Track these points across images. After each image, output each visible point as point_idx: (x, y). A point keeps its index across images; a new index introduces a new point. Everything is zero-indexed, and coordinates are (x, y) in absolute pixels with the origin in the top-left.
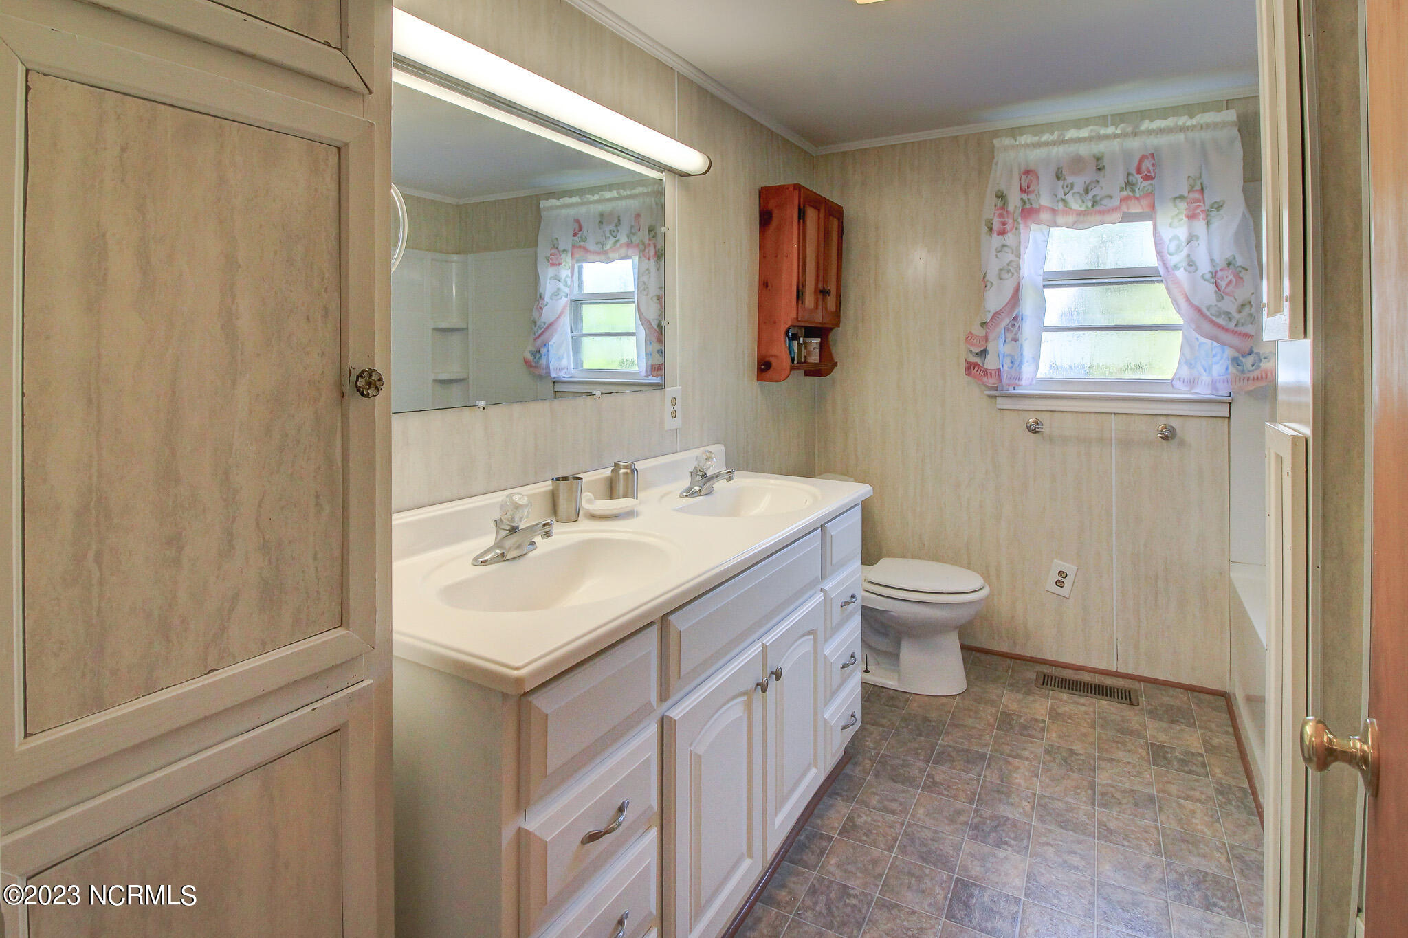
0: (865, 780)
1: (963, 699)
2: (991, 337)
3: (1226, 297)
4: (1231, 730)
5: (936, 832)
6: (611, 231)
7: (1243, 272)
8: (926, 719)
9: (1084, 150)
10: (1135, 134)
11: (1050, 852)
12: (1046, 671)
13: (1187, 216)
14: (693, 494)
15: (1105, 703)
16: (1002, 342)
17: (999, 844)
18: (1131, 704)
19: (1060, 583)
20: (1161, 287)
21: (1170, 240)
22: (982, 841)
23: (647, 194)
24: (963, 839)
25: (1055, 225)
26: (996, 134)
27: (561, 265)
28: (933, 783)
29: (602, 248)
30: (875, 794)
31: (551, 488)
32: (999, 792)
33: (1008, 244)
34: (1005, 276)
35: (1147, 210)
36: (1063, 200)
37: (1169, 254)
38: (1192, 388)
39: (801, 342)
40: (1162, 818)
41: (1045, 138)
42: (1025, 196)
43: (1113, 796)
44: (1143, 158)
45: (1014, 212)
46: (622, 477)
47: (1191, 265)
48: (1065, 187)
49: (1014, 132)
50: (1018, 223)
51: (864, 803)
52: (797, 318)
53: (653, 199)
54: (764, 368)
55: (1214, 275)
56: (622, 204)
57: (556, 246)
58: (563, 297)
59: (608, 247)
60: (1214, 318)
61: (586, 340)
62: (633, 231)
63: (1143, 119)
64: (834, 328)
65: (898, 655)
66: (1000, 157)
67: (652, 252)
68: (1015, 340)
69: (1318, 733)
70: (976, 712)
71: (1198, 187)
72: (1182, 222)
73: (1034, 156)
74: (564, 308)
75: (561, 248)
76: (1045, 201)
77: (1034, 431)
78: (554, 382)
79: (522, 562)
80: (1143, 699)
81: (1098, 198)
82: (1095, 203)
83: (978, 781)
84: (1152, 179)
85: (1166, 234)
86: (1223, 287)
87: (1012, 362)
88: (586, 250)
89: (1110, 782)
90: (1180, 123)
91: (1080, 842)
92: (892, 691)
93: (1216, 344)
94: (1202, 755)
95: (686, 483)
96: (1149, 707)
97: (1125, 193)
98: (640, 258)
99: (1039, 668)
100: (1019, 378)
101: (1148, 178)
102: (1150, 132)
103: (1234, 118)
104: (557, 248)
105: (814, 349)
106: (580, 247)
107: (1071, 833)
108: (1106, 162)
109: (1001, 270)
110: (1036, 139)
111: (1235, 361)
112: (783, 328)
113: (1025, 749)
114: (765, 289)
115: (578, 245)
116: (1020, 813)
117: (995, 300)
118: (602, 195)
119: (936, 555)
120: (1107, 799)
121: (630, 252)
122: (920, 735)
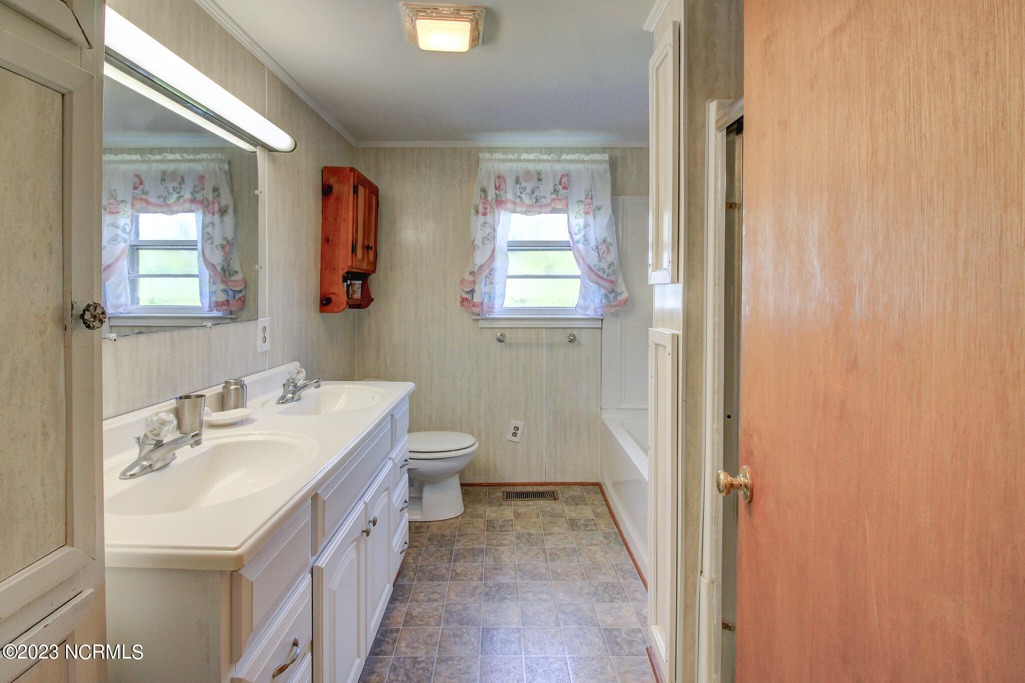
0: (413, 585)
1: (463, 517)
2: (477, 282)
3: (602, 260)
4: (604, 502)
5: (465, 604)
6: (174, 189)
7: (610, 246)
8: (443, 536)
9: (532, 167)
10: (559, 161)
11: (530, 595)
12: (507, 490)
13: (584, 213)
14: (287, 401)
15: (542, 502)
16: (483, 283)
17: (502, 599)
18: (555, 499)
19: (515, 434)
20: (571, 252)
21: (576, 226)
22: (492, 602)
23: (212, 160)
24: (481, 604)
25: (515, 212)
26: (480, 150)
27: (119, 214)
28: (455, 575)
29: (165, 201)
30: (421, 592)
31: (175, 405)
32: (496, 569)
33: (488, 222)
34: (486, 242)
35: (565, 207)
36: (520, 197)
37: (575, 234)
38: (586, 311)
39: (349, 283)
40: (581, 559)
41: (510, 156)
42: (497, 192)
43: (556, 554)
44: (563, 176)
45: (492, 202)
46: (233, 392)
47: (586, 241)
48: (521, 188)
49: (491, 150)
50: (494, 209)
51: (414, 600)
52: (352, 266)
53: (217, 165)
54: (325, 302)
55: (597, 247)
56: (184, 167)
57: (115, 196)
58: (122, 242)
59: (171, 200)
60: (597, 272)
61: (142, 281)
62: (197, 189)
63: (562, 153)
64: (371, 274)
65: (421, 498)
66: (483, 166)
67: (216, 208)
68: (492, 283)
69: (726, 478)
70: (473, 524)
71: (590, 196)
72: (582, 215)
73: (503, 167)
74: (123, 251)
75: (119, 198)
76: (510, 196)
77: (500, 341)
78: (110, 318)
79: (167, 469)
80: (560, 496)
81: (538, 198)
82: (537, 200)
83: (482, 566)
84: (567, 189)
85: (574, 222)
86: (601, 254)
87: (490, 298)
88: (148, 202)
89: (553, 546)
90: (581, 158)
91: (544, 585)
92: (418, 523)
93: (597, 286)
94: (593, 520)
95: (280, 392)
96: (564, 499)
97: (554, 196)
98: (204, 212)
99: (503, 489)
100: (493, 308)
101: (565, 188)
102: (566, 161)
103: (607, 158)
104: (115, 199)
105: (358, 288)
106: (141, 199)
107: (539, 581)
108: (543, 176)
109: (484, 238)
110: (504, 156)
111: (606, 296)
112: (341, 273)
113: (504, 539)
114: (326, 243)
115: (139, 197)
116: (510, 578)
117: (480, 258)
118: (165, 156)
119: (441, 427)
120: (553, 556)
121: (194, 206)
122: (442, 547)
